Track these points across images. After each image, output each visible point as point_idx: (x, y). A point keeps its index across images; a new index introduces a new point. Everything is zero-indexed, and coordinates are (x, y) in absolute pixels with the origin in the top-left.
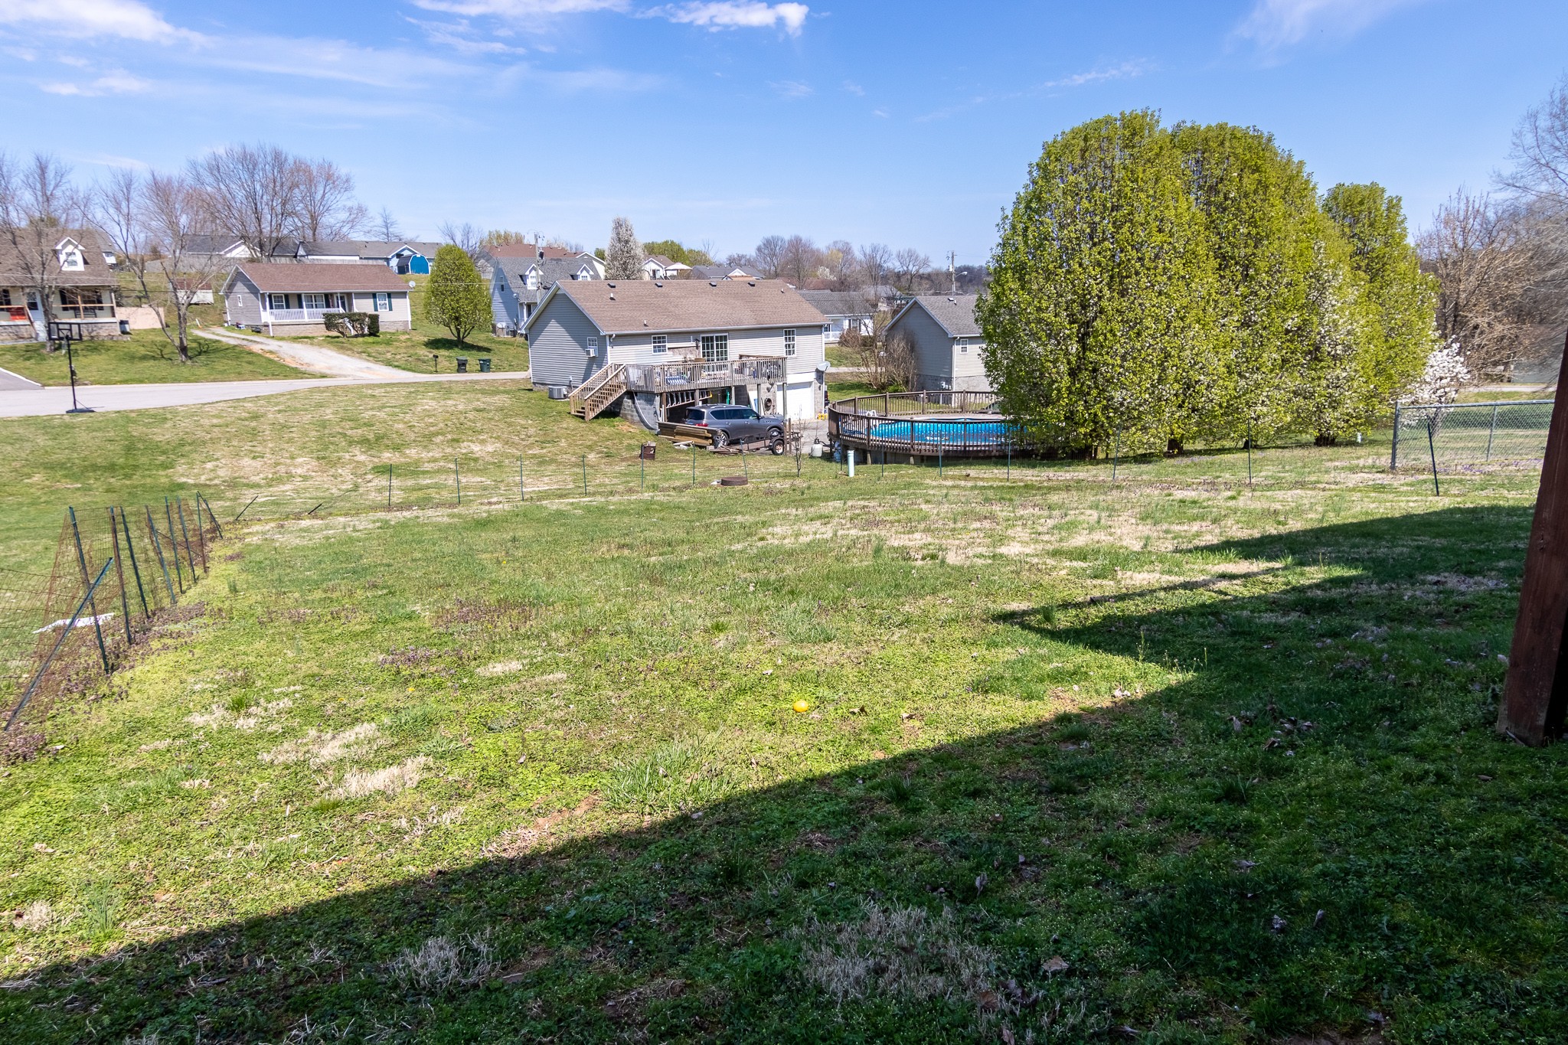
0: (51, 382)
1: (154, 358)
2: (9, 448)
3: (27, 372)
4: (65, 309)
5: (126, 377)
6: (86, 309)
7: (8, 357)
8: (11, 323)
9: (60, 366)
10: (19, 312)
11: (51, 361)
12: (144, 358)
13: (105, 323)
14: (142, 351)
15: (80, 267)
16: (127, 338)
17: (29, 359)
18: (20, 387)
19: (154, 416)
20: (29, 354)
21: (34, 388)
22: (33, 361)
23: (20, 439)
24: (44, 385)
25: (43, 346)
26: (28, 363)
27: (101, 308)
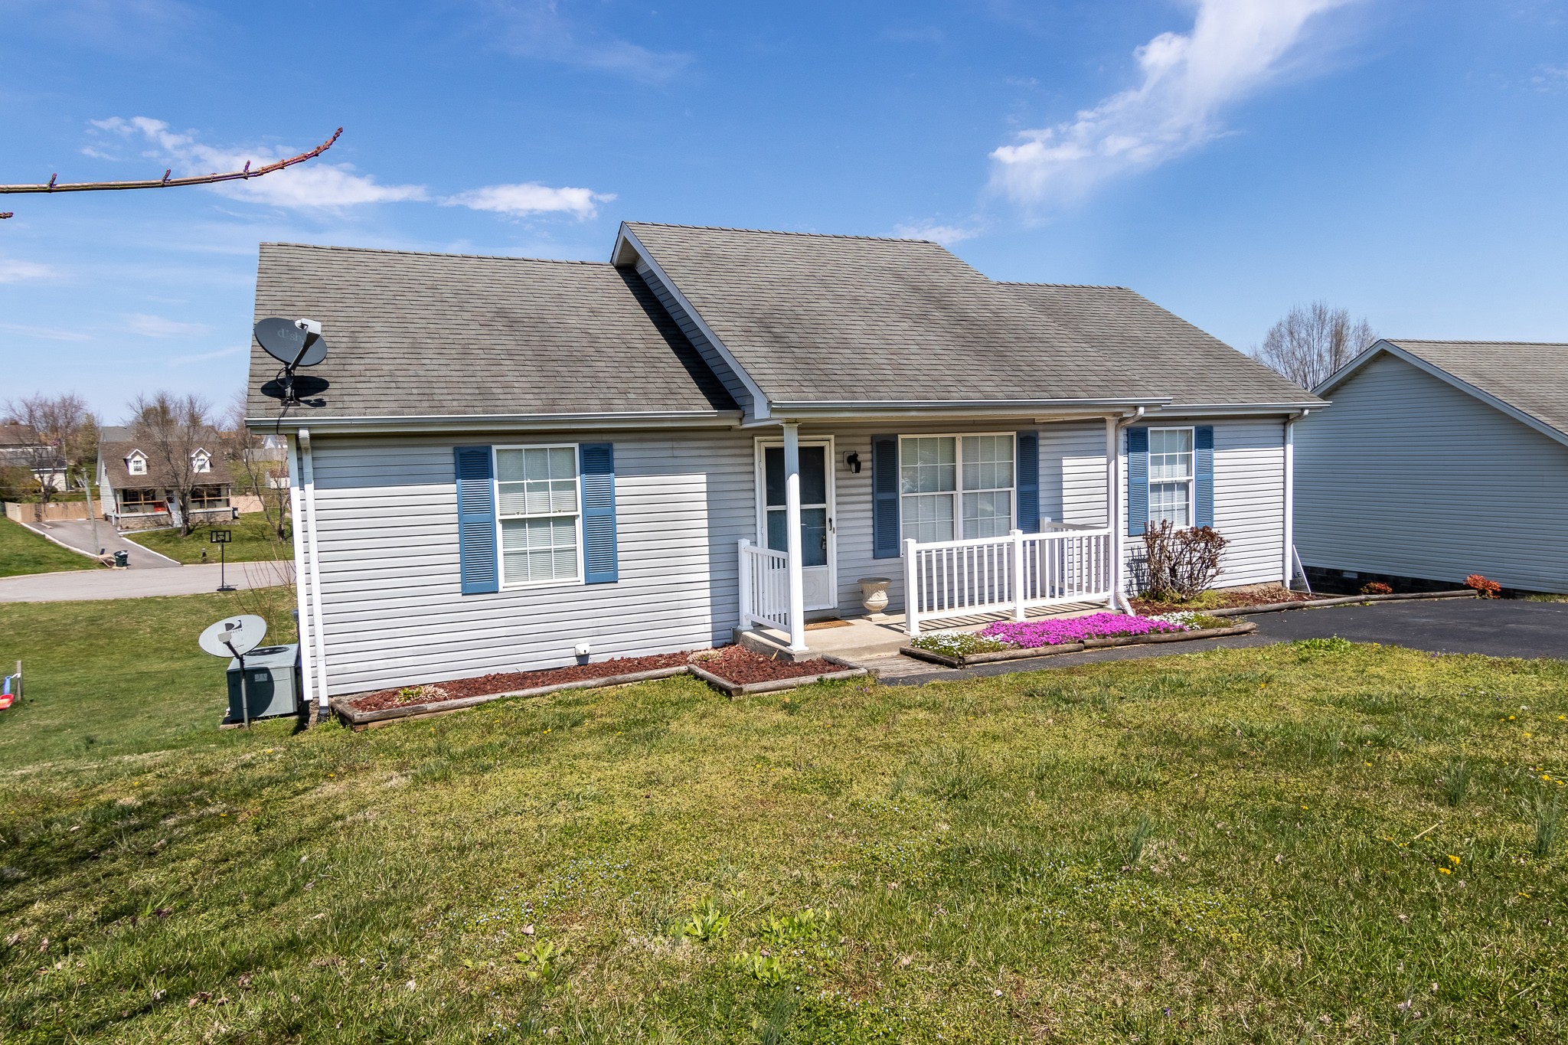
0: (187, 561)
1: (257, 540)
2: (194, 617)
3: (168, 552)
4: (193, 502)
5: (239, 556)
6: (208, 501)
7: (154, 541)
8: (154, 514)
9: (192, 548)
10: (159, 506)
11: (185, 544)
12: (250, 539)
13: (221, 512)
14: (249, 534)
15: (207, 469)
16: (237, 522)
17: (169, 542)
18: (165, 565)
19: (276, 593)
20: (168, 539)
21: (176, 566)
22: (172, 544)
23: (199, 611)
24: (183, 564)
25: (179, 530)
26: (169, 545)
27: (220, 500)
